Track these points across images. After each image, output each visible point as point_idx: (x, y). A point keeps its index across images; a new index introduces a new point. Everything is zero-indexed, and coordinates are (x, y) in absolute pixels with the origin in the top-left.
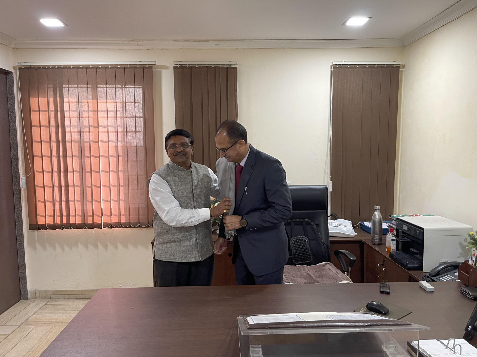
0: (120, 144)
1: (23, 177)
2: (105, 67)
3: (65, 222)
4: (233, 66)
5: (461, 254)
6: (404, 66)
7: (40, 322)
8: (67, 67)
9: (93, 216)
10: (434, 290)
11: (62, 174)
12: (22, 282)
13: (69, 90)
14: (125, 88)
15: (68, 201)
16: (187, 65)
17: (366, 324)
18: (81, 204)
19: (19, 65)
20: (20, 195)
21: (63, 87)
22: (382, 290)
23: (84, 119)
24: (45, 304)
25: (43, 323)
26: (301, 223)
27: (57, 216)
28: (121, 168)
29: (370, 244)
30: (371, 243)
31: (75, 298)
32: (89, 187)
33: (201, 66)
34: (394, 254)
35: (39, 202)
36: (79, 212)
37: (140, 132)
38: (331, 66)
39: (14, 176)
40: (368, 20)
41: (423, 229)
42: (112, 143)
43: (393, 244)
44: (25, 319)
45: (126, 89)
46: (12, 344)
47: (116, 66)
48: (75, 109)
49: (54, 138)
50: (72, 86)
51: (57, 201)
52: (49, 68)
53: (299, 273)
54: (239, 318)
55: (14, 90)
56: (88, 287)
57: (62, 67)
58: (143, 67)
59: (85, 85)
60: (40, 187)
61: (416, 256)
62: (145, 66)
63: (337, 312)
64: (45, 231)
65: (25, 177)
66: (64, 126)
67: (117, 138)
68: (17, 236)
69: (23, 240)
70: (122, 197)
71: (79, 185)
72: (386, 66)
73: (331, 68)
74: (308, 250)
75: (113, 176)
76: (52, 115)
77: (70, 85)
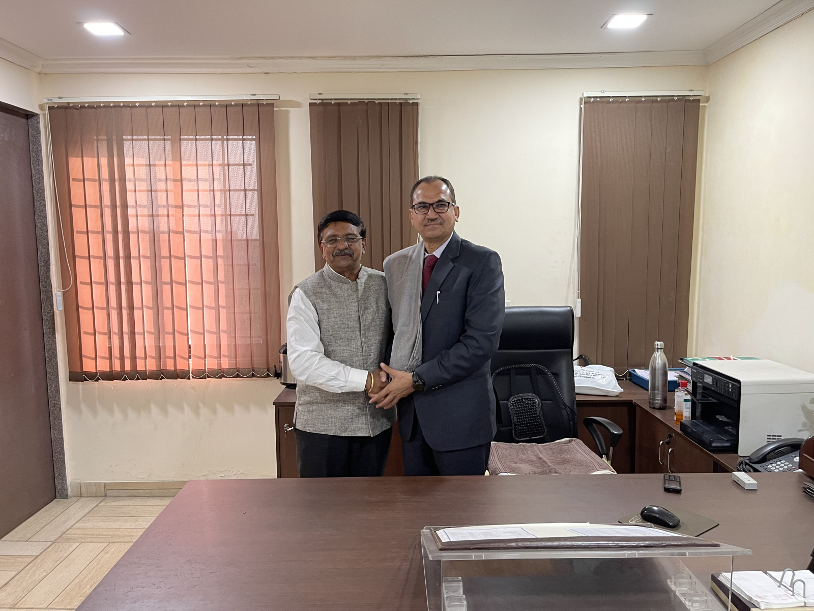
0: (219, 236)
1: (59, 291)
2: (194, 105)
3: (128, 368)
4: (411, 102)
5: (804, 425)
6: (708, 99)
7: (88, 535)
8: (130, 106)
9: (175, 358)
10: (757, 487)
11: (123, 287)
12: (57, 468)
13: (134, 144)
14: (228, 140)
15: (133, 333)
16: (332, 99)
17: (642, 543)
18: (155, 338)
19: (49, 102)
20: (54, 323)
21: (123, 140)
22: (667, 486)
23: (159, 194)
24: (97, 506)
25: (94, 536)
26: (527, 371)
27: (116, 358)
28: (221, 277)
29: (646, 407)
30: (648, 406)
31: (146, 495)
32: (167, 308)
33: (357, 101)
34: (688, 424)
35: (85, 335)
36: (151, 352)
37: (253, 215)
38: (581, 99)
39: (43, 291)
40: (647, 21)
41: (739, 382)
42: (208, 235)
43: (687, 408)
44: (64, 530)
45: (229, 142)
46: (43, 572)
47: (213, 103)
48: (144, 177)
49: (108, 226)
50: (139, 137)
51: (114, 333)
52: (100, 107)
53: (524, 457)
54: (423, 532)
55: (41, 145)
56: (167, 477)
57: (122, 104)
58: (258, 105)
59: (161, 136)
60: (87, 309)
61: (726, 428)
62: (260, 102)
63: (590, 523)
64: (95, 384)
65: (61, 291)
66: (125, 206)
67: (214, 225)
68: (49, 391)
69: (59, 398)
70: (223, 326)
71: (152, 306)
72: (676, 98)
73: (581, 104)
74: (540, 417)
75: (208, 290)
76: (106, 187)
77: (135, 135)
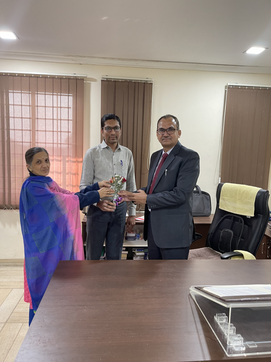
2: (45, 77)
3: (7, 203)
4: (149, 82)
8: (13, 75)
13: (14, 95)
16: (112, 79)
21: (9, 92)
31: (13, 265)
33: (124, 80)
38: (226, 86)
40: (265, 50)
50: (17, 91)
57: (9, 74)
62: (77, 78)
72: (268, 89)
77: (15, 90)
